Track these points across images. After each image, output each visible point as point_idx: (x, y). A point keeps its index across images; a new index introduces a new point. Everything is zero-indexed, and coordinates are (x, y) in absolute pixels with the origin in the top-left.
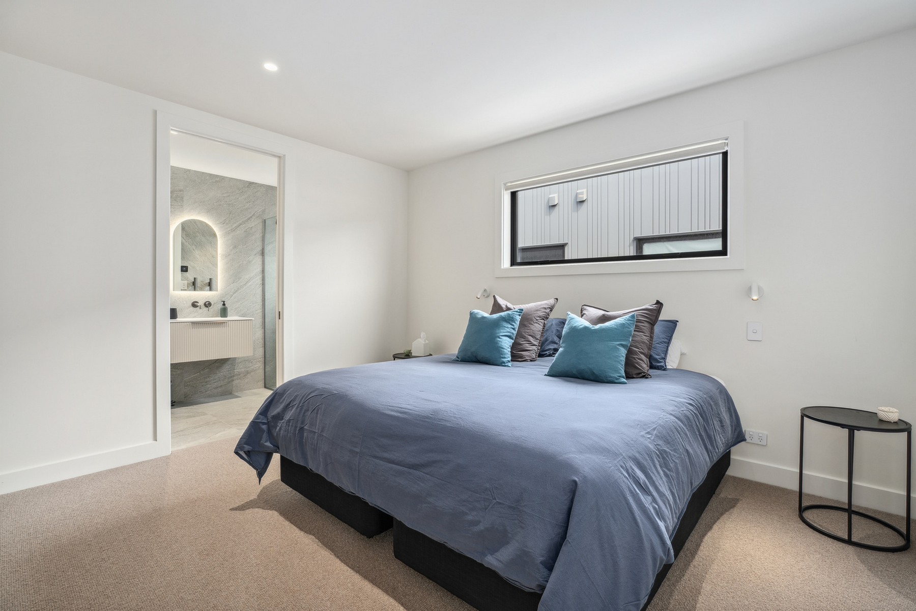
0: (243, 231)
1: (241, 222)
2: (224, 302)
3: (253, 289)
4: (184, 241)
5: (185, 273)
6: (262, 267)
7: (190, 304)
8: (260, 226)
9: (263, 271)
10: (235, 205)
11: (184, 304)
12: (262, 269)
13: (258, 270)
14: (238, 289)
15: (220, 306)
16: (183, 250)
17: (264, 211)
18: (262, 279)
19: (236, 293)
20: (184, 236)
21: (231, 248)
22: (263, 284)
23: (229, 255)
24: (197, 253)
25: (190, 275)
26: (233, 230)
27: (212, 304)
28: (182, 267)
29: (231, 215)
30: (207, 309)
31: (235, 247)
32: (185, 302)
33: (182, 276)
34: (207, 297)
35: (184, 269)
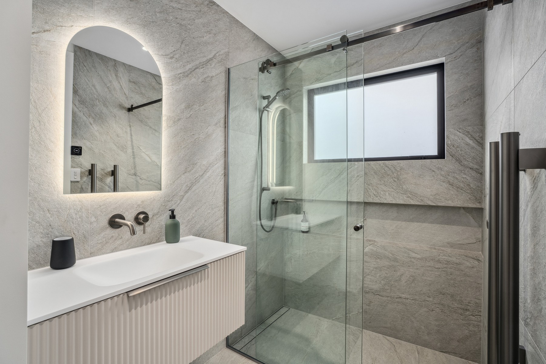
0: (200, 80)
1: (197, 62)
2: (173, 211)
3: (213, 184)
4: (76, 109)
5: (77, 157)
6: (223, 147)
7: (105, 221)
8: (222, 78)
9: (226, 153)
10: (190, 29)
11: (91, 223)
12: (223, 150)
13: (219, 151)
14: (193, 184)
15: (164, 219)
16: (74, 122)
17: (227, 54)
18: (223, 166)
19: (189, 193)
20: (77, 103)
21: (183, 106)
22: (226, 175)
23: (179, 120)
24: (95, 129)
25: (85, 161)
26: (187, 75)
27: (150, 216)
28: (73, 148)
29: (183, 46)
30: (142, 227)
31: (189, 107)
32: (93, 219)
33: (73, 161)
34: (139, 203)
35: (76, 151)
